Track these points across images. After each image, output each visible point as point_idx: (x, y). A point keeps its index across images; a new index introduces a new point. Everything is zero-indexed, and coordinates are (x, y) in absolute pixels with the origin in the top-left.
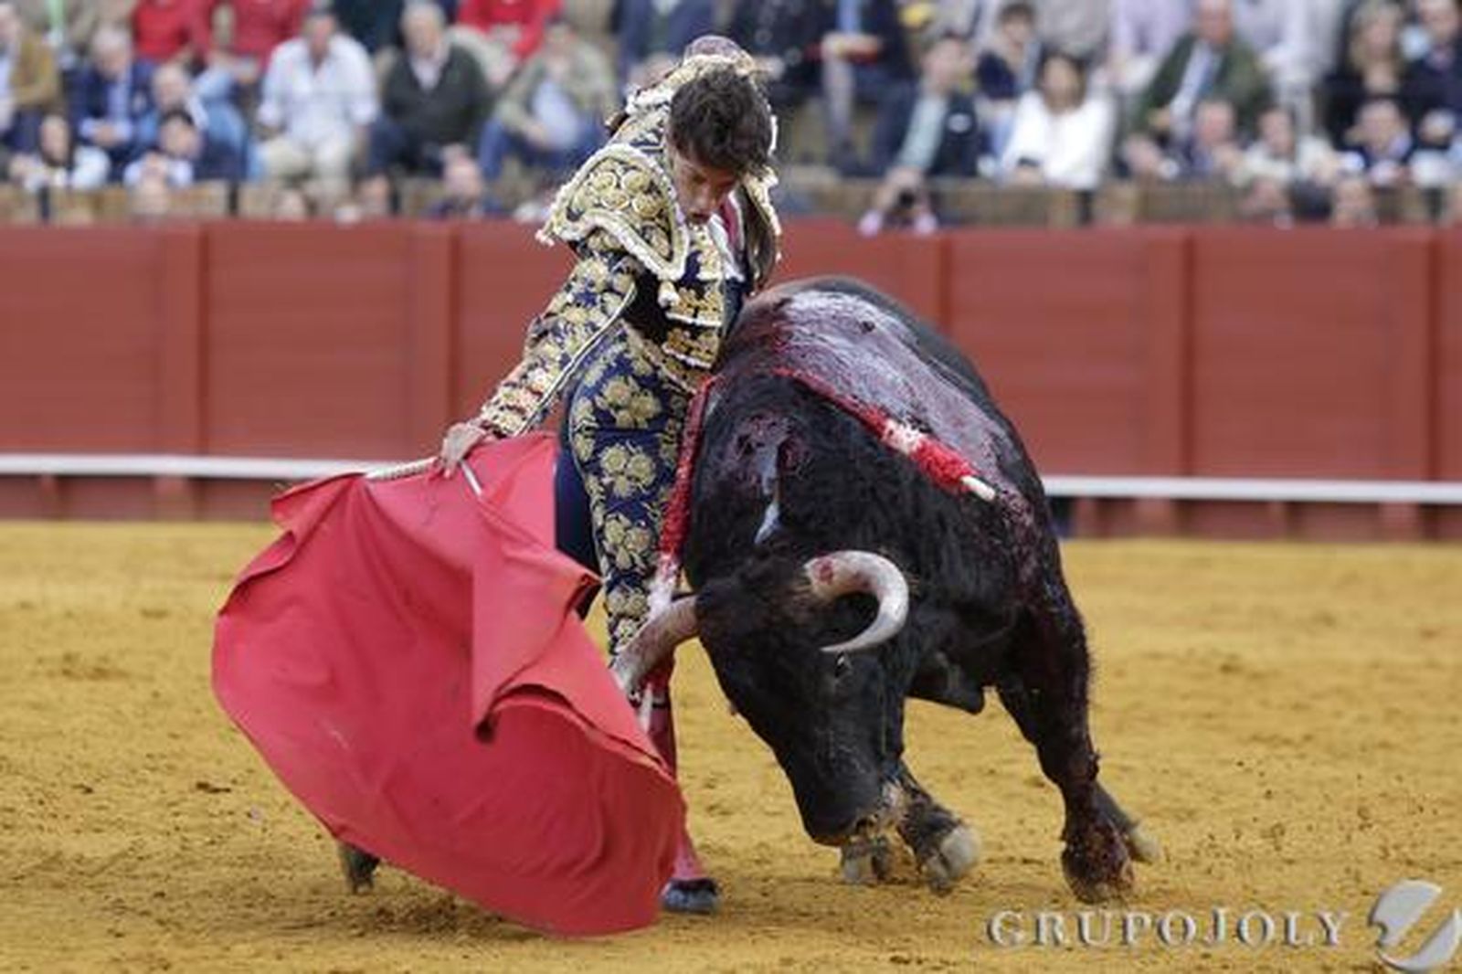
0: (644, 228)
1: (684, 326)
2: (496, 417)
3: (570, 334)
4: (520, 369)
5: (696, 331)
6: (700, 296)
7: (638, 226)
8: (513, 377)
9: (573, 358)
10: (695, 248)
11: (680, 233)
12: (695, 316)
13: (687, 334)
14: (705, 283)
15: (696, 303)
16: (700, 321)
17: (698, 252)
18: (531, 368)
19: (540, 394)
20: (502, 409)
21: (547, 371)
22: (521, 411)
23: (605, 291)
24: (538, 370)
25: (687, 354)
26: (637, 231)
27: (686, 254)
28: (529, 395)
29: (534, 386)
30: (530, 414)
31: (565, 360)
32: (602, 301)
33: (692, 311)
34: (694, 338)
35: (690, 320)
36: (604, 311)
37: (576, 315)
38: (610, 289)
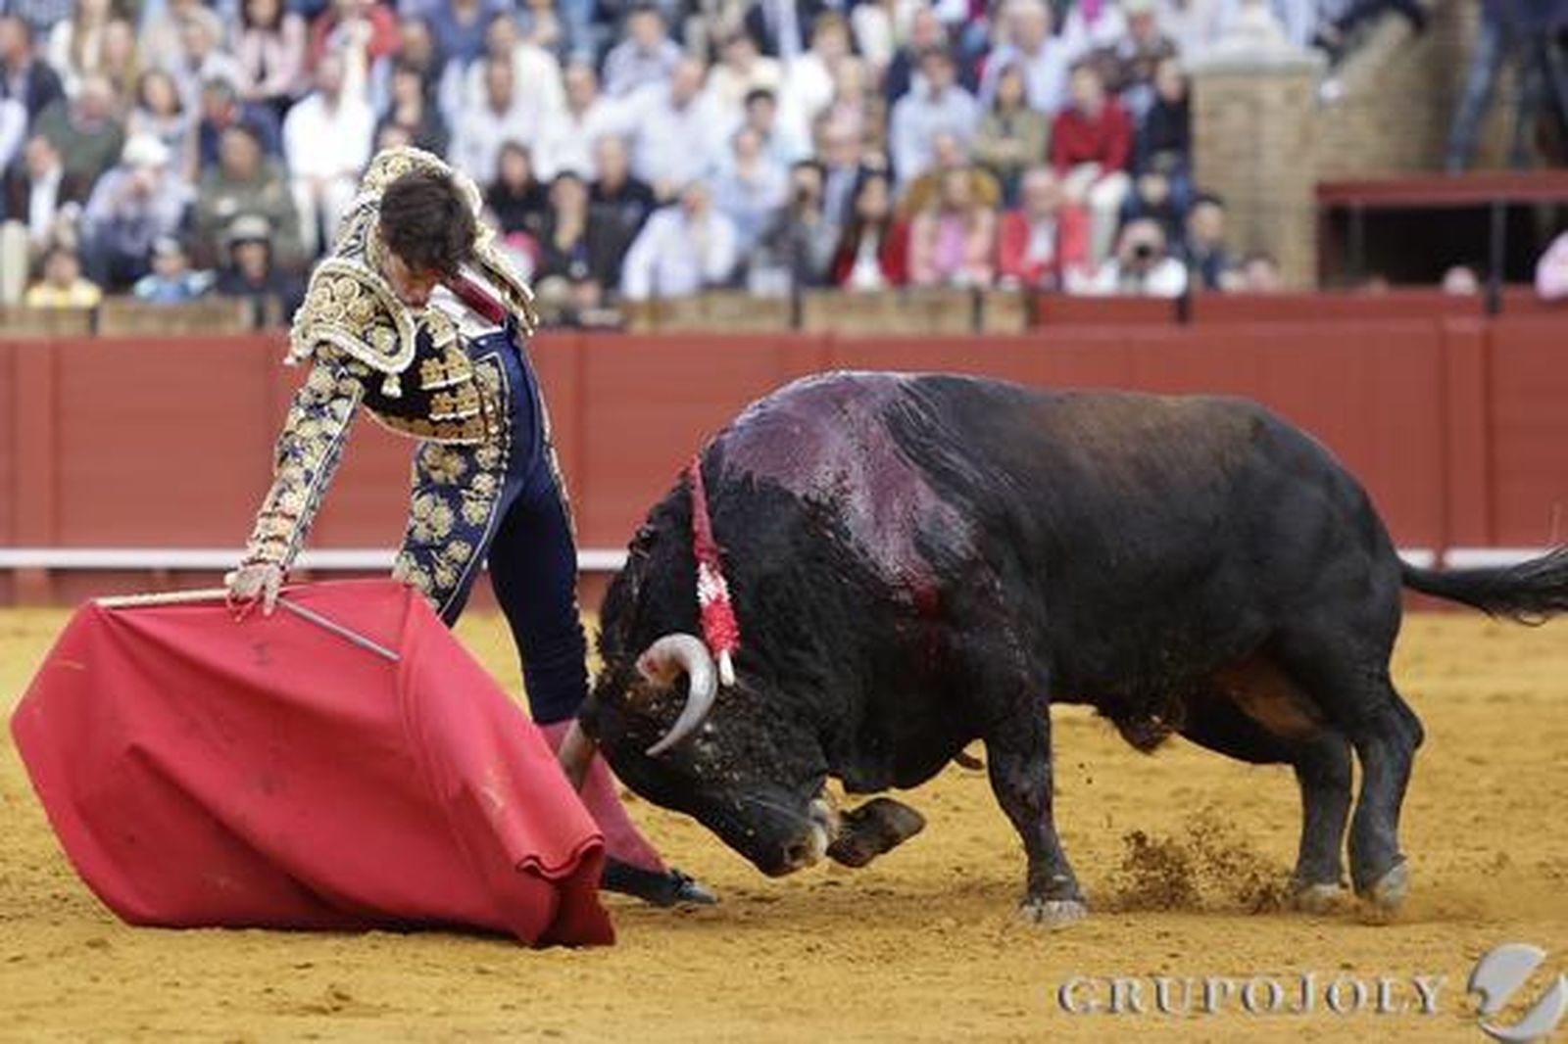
0: (365, 333)
1: (441, 390)
2: (261, 551)
3: (308, 450)
4: (271, 497)
5: (452, 390)
6: (443, 360)
7: (359, 332)
8: (267, 507)
9: (315, 471)
10: (420, 324)
11: (402, 318)
12: (446, 378)
13: (446, 394)
14: (442, 349)
15: (441, 367)
16: (452, 381)
17: (426, 325)
18: (281, 493)
19: (293, 517)
20: (264, 541)
21: (294, 492)
22: (280, 539)
23: (332, 399)
24: (286, 495)
25: (454, 410)
26: (358, 337)
27: (414, 333)
28: (285, 521)
29: (287, 511)
30: (289, 539)
31: (308, 476)
32: (331, 410)
33: (442, 376)
34: (454, 395)
35: (443, 384)
36: (334, 418)
37: (310, 430)
38: (337, 395)
